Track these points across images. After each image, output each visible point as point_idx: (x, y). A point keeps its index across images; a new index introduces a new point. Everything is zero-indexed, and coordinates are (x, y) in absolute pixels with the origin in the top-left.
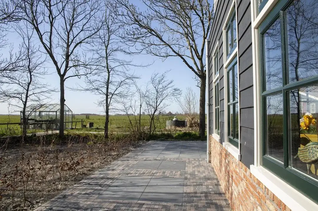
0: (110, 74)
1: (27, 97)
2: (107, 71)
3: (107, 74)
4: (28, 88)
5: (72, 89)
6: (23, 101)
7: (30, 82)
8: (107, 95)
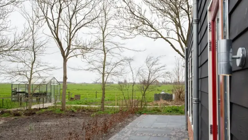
0: (106, 55)
1: (31, 74)
2: (104, 53)
3: (104, 55)
4: (32, 67)
5: (74, 69)
6: (28, 78)
7: (34, 61)
8: (103, 74)
